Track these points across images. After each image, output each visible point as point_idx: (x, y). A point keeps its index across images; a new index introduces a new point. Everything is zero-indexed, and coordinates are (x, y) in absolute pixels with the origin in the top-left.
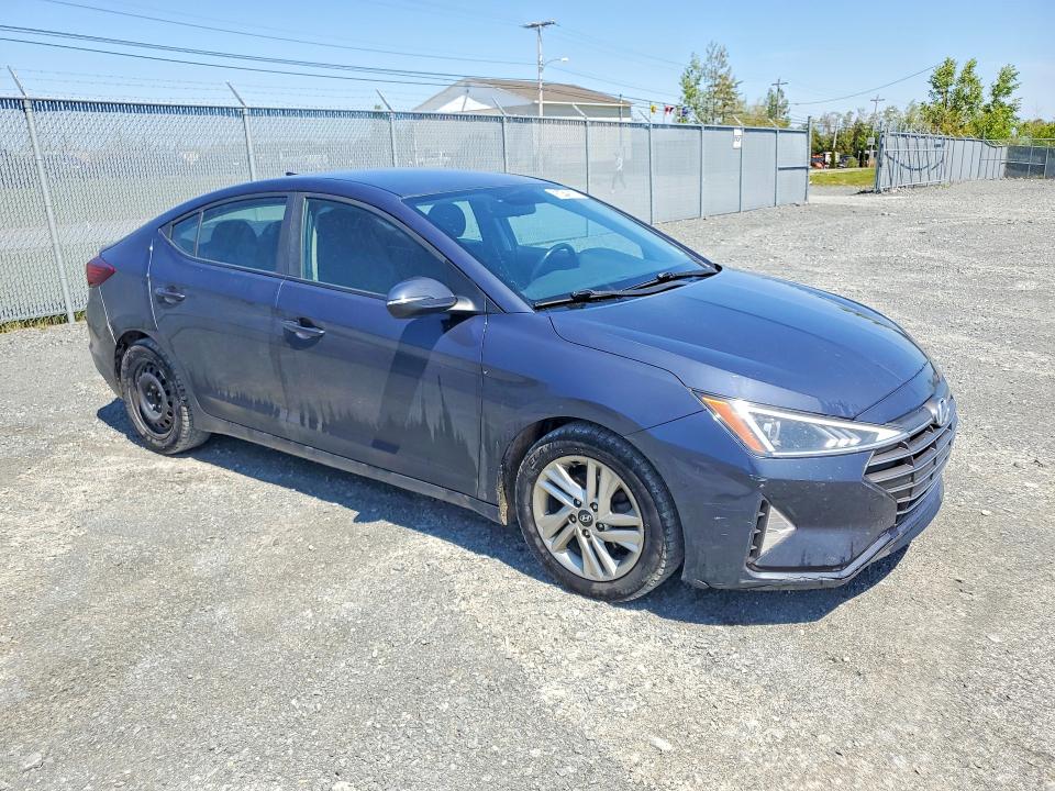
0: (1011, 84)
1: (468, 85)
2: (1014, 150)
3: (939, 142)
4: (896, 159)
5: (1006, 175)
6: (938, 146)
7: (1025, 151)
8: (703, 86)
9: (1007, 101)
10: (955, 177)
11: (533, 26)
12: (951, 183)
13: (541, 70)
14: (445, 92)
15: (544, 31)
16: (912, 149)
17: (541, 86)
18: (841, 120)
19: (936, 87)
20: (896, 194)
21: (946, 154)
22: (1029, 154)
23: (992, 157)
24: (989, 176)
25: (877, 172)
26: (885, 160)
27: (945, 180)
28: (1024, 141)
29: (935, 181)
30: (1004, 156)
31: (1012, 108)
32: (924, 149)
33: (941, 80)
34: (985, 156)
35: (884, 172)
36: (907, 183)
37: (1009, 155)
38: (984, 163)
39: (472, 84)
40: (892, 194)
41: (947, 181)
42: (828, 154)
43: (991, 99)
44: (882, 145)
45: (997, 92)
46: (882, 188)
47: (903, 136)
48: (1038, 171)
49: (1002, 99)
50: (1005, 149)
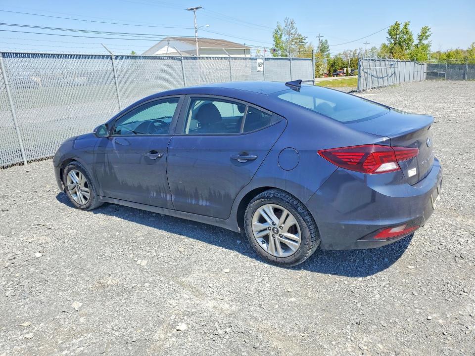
0: (427, 34)
1: (168, 40)
2: (430, 66)
3: (392, 63)
4: (369, 73)
5: (427, 78)
6: (392, 65)
7: (436, 66)
8: (284, 38)
9: (425, 42)
10: (402, 81)
11: (191, 9)
12: (400, 84)
13: (196, 31)
14: (158, 44)
15: (197, 11)
16: (378, 67)
17: (197, 39)
18: (352, 53)
19: (390, 35)
20: (369, 93)
21: (396, 69)
22: (438, 68)
23: (419, 70)
24: (419, 80)
25: (359, 80)
26: (362, 74)
27: (397, 83)
28: (434, 61)
29: (391, 83)
30: (425, 69)
31: (428, 46)
32: (385, 67)
33: (394, 32)
34: (416, 70)
35: (362, 81)
36: (376, 85)
37: (428, 69)
38: (416, 73)
39: (170, 40)
40: (367, 93)
41: (398, 82)
42: (345, 69)
43: (418, 41)
44: (360, 66)
45: (421, 38)
46: (361, 89)
47: (372, 60)
48: (442, 76)
49: (423, 42)
50: (426, 66)
